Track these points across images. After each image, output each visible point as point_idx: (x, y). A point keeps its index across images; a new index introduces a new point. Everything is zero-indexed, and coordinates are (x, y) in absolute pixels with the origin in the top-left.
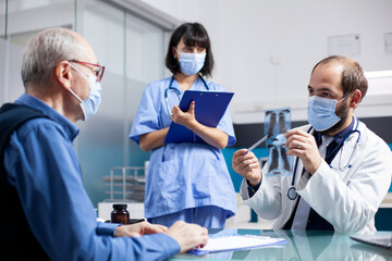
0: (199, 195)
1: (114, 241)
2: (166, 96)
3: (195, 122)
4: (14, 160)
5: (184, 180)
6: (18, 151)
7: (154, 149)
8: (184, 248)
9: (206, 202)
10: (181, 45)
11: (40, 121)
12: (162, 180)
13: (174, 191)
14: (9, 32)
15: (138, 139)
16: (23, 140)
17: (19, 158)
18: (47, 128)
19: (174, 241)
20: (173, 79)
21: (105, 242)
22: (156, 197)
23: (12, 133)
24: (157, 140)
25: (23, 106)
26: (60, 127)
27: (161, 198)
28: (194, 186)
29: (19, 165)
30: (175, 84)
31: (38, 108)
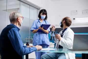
0: (43, 42)
1: (26, 48)
2: (38, 23)
3: (43, 29)
4: (9, 35)
5: (40, 39)
6: (10, 33)
7: (35, 33)
8: (38, 49)
9: (44, 43)
10: (42, 13)
11: (14, 28)
12: (36, 39)
13: (38, 41)
14: (7, 9)
15: (32, 31)
16: (11, 32)
17: (10, 34)
18: (15, 29)
19: (36, 48)
20: (39, 20)
21: (24, 48)
22: (35, 42)
23: (9, 30)
24: (36, 31)
25: (11, 25)
26: (17, 29)
27: (36, 42)
28: (42, 40)
29: (10, 36)
30: (39, 21)
31: (13, 26)
